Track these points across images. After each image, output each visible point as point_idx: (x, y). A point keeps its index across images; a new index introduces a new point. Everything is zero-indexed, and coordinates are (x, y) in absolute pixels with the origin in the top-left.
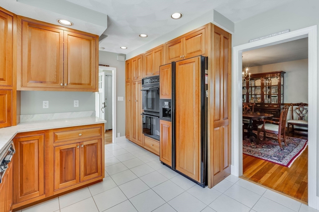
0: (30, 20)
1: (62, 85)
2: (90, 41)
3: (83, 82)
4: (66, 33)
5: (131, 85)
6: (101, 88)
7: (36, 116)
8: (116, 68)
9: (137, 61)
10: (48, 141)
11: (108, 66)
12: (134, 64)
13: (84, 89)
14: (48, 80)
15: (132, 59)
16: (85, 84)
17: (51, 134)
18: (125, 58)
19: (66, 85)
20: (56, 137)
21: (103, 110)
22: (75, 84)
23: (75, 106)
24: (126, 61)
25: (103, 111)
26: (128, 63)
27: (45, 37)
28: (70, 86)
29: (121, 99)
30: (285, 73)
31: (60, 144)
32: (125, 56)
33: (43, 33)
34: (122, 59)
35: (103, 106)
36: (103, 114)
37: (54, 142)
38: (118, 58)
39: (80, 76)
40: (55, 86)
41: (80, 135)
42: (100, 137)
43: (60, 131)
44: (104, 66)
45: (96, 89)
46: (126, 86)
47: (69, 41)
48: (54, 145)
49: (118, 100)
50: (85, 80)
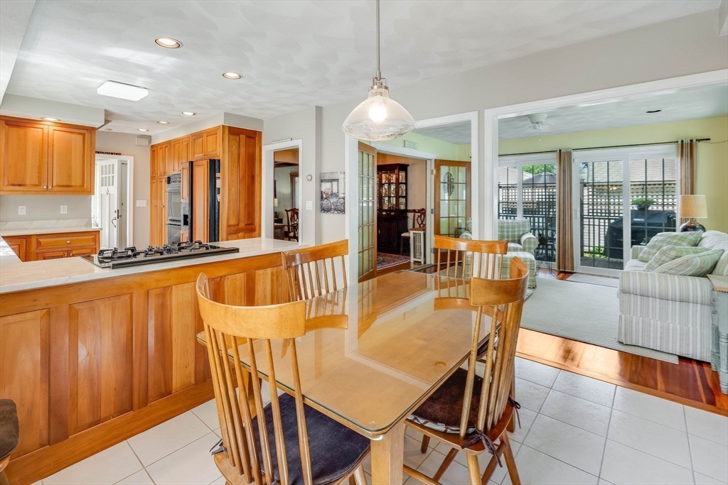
0: (8, 119)
1: (45, 187)
2: (83, 135)
3: (73, 184)
4: (52, 128)
5: (157, 182)
6: (113, 185)
7: (9, 223)
8: (133, 157)
9: (164, 149)
10: (30, 247)
11: (120, 154)
12: (160, 152)
13: (74, 192)
14: (28, 182)
15: (159, 144)
16: (76, 186)
17: (34, 240)
18: (150, 142)
19: (50, 187)
20: (39, 244)
21: (115, 222)
22: (63, 186)
23: (62, 213)
24: (152, 146)
25: (116, 224)
26: (154, 149)
27: (25, 135)
28: (55, 189)
29: (143, 203)
30: (408, 165)
31: (44, 251)
32: (149, 138)
33: (21, 131)
34: (145, 142)
35: (116, 215)
36: (116, 229)
37: (37, 248)
38: (137, 141)
39: (70, 176)
40: (36, 189)
41: (68, 242)
42: (94, 247)
43: (44, 237)
44: (112, 154)
45: (90, 192)
46: (152, 183)
47: (55, 137)
48: (37, 251)
49: (137, 205)
50: (76, 181)
